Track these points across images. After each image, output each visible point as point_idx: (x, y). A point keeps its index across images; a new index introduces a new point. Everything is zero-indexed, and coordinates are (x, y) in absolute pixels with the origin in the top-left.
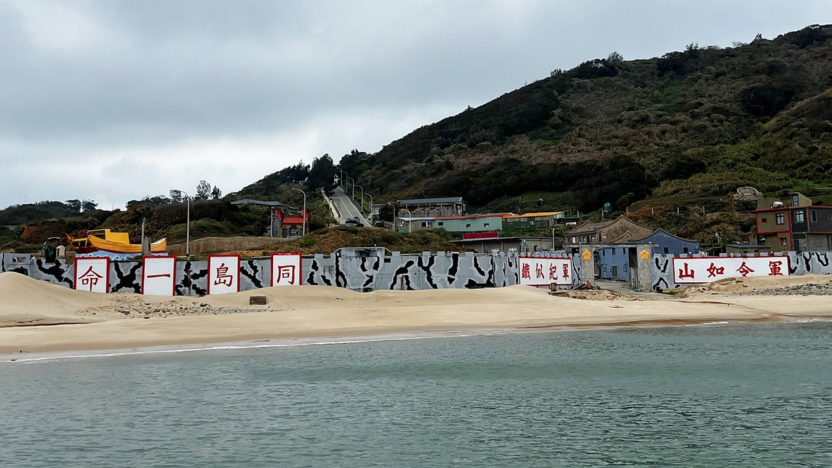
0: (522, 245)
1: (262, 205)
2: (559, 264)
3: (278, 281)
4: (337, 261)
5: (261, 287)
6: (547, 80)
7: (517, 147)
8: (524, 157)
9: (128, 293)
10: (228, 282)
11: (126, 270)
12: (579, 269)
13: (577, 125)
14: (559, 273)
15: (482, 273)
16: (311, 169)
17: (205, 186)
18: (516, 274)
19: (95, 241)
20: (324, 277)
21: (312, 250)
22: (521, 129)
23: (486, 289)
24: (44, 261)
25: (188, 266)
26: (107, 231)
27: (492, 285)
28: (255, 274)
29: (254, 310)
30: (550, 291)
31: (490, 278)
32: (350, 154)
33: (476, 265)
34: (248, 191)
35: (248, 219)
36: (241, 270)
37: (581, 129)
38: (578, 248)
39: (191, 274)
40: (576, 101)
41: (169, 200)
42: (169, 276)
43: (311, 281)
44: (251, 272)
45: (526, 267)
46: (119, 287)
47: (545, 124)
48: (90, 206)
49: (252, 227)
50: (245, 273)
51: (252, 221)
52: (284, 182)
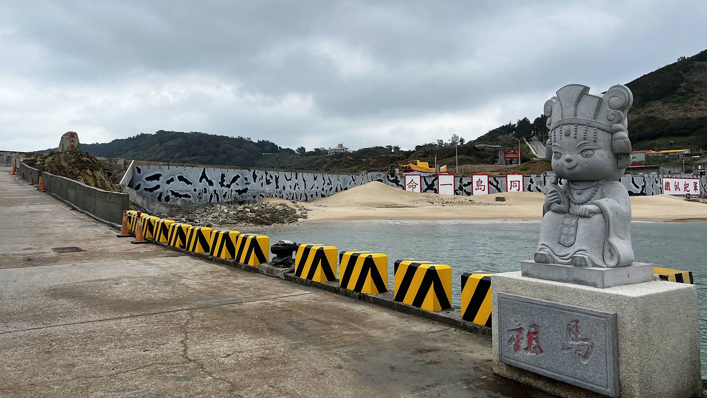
0: (661, 171)
1: (491, 147)
2: (691, 182)
3: (511, 189)
4: (545, 179)
5: (501, 192)
6: (675, 64)
7: (653, 109)
8: (658, 115)
9: (431, 193)
10: (483, 189)
11: (430, 181)
12: (705, 185)
13: (698, 93)
14: (691, 188)
15: (638, 187)
16: (516, 126)
17: (456, 137)
18: (660, 188)
19: (412, 166)
20: (537, 188)
21: (528, 172)
22: (656, 97)
23: (640, 196)
24: (390, 176)
25: (461, 180)
26: (418, 161)
27: (645, 194)
28: (497, 185)
29: (498, 204)
30: (685, 198)
31: (643, 190)
32: (540, 117)
33: (633, 182)
34: (480, 140)
35: (486, 155)
36: (489, 182)
37: (701, 95)
38: (705, 172)
39: (463, 184)
40: (697, 77)
41: (437, 145)
42: (451, 185)
43: (529, 189)
44: (495, 184)
45: (668, 184)
46: (426, 190)
47: (674, 93)
48: (397, 148)
49: (488, 159)
50: (492, 184)
51: (488, 156)
52: (500, 134)
